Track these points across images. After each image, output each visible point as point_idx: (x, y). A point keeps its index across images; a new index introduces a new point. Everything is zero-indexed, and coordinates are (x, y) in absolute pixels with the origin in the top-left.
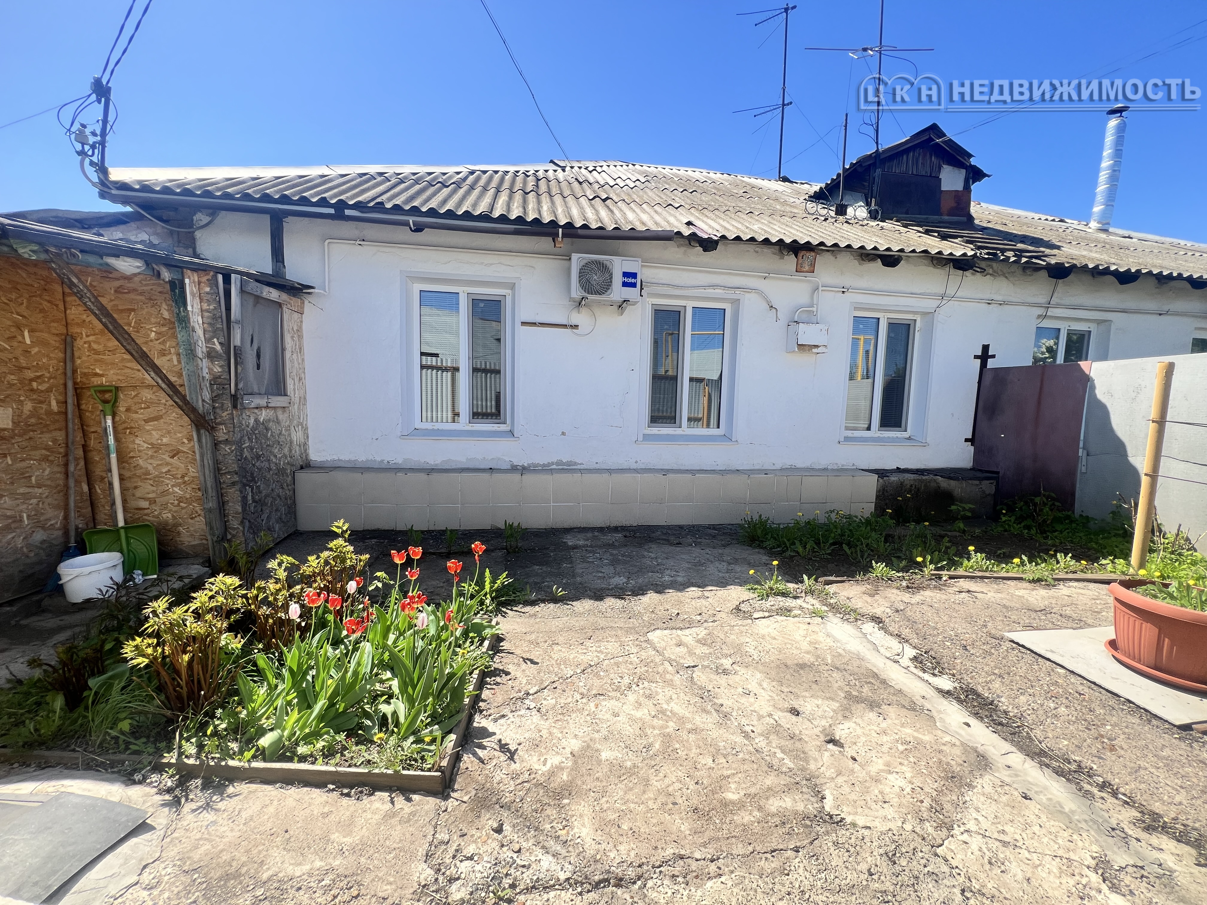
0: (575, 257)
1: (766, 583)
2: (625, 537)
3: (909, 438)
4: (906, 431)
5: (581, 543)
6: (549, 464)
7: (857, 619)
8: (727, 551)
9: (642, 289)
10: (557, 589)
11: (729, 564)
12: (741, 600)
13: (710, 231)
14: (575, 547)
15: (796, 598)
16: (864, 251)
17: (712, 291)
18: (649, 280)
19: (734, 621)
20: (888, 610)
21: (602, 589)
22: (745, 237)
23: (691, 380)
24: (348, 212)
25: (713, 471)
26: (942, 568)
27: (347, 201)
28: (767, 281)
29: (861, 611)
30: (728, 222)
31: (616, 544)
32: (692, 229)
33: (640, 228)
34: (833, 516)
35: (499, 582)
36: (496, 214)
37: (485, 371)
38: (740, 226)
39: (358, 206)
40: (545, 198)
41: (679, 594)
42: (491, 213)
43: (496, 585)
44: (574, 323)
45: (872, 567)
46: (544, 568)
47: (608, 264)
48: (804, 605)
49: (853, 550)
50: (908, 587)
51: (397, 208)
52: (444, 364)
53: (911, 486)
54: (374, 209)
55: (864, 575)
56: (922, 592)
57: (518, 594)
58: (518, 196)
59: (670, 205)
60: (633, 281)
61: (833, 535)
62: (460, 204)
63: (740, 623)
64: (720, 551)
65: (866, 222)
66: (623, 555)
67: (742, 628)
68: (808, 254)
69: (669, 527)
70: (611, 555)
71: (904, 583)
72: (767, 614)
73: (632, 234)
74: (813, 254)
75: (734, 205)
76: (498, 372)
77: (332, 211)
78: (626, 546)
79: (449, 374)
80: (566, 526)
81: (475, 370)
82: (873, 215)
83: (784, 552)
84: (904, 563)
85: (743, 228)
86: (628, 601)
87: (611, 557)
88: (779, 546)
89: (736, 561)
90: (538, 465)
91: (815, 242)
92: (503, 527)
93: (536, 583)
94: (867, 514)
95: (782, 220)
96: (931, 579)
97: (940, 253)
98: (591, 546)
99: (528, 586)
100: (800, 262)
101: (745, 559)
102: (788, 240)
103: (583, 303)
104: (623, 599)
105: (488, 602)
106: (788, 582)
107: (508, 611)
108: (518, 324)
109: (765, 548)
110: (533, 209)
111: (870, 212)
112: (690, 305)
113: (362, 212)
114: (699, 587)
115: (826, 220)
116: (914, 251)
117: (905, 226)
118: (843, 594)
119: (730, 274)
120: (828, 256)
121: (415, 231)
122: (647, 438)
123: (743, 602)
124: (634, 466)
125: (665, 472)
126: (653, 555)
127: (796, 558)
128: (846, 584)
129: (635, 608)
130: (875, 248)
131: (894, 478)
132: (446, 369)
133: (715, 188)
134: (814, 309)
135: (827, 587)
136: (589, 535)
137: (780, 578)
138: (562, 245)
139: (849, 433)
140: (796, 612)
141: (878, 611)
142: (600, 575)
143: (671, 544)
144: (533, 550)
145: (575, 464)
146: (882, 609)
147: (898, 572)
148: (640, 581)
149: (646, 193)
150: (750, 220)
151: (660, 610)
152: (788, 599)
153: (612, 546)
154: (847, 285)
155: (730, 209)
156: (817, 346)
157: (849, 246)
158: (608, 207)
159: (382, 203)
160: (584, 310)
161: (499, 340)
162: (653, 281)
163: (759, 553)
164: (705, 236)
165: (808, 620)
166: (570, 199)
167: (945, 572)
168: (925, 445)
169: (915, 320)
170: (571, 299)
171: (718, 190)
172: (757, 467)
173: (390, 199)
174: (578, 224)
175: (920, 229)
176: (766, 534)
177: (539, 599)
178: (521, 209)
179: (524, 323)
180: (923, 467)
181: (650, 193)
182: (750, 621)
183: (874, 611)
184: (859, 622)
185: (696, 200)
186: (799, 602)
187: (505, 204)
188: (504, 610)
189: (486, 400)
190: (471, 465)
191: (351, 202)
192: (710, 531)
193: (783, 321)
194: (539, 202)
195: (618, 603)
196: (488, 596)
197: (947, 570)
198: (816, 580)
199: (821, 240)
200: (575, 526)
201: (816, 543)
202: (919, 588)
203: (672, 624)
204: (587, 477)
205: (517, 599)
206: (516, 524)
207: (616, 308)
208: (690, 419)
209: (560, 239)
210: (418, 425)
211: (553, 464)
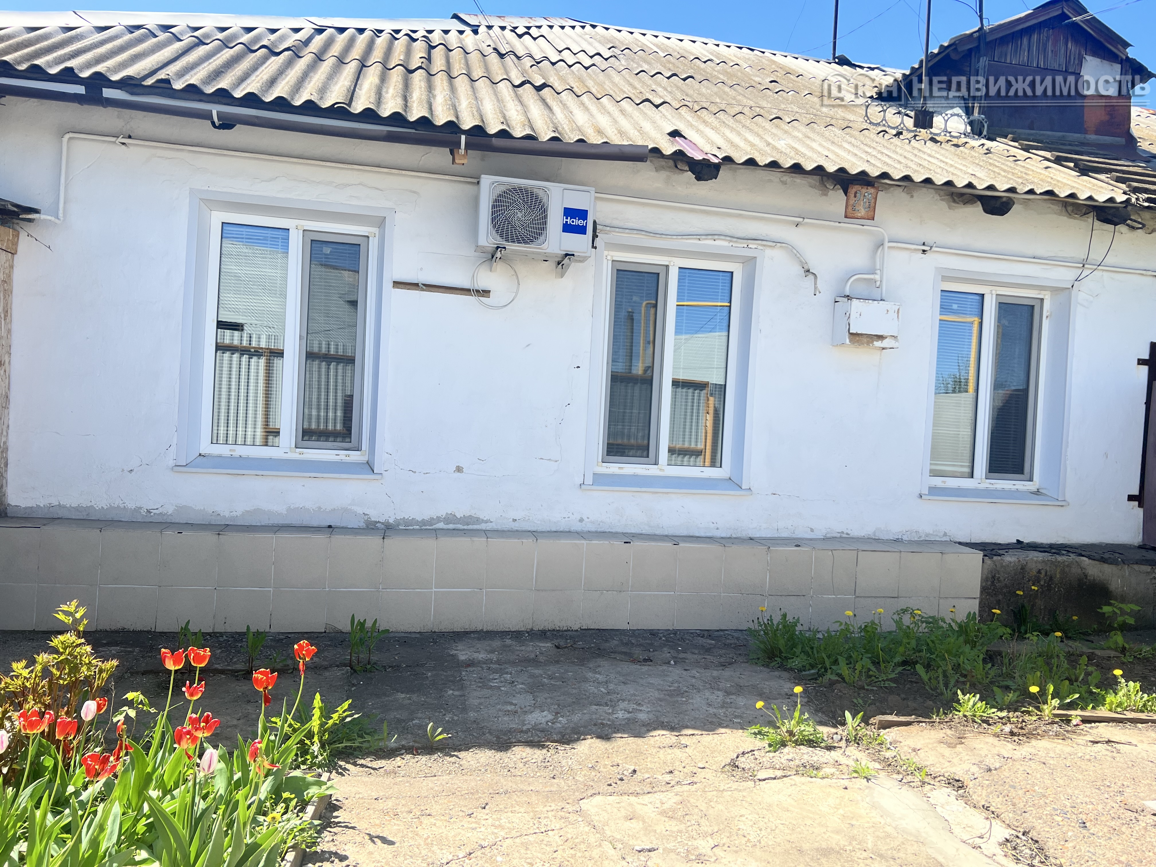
0: (486, 180)
1: (783, 724)
2: (558, 647)
3: (1037, 493)
4: (1031, 480)
5: (481, 656)
6: (431, 521)
7: (924, 783)
8: (727, 673)
9: (595, 236)
10: (434, 729)
11: (728, 693)
12: (741, 751)
13: (707, 148)
14: (470, 664)
15: (829, 748)
16: (953, 190)
17: (710, 242)
18: (608, 222)
19: (725, 782)
20: (975, 769)
21: (510, 731)
22: (763, 160)
23: (676, 383)
24: (108, 93)
25: (710, 539)
26: (1071, 706)
27: (108, 75)
28: (800, 229)
29: (933, 770)
30: (739, 134)
31: (542, 659)
32: (679, 144)
33: (595, 139)
34: (907, 620)
35: (335, 716)
36: (358, 107)
37: (327, 358)
38: (756, 141)
39: (128, 83)
40: (440, 82)
41: (639, 741)
42: (349, 105)
43: (331, 722)
44: (482, 285)
45: (958, 701)
46: (414, 697)
47: (541, 193)
48: (843, 760)
49: (931, 674)
50: (1012, 734)
51: (192, 91)
52: (254, 344)
53: (1039, 572)
54: (152, 90)
55: (946, 714)
56: (1034, 742)
57: (368, 738)
58: (396, 76)
59: (647, 100)
60: (580, 222)
61: (901, 649)
62: (298, 86)
63: (735, 785)
64: (715, 673)
65: (963, 140)
66: (551, 678)
67: (736, 794)
68: (864, 191)
69: (635, 633)
70: (532, 676)
71: (1007, 728)
72: (779, 773)
73: (581, 148)
74: (871, 190)
75: (752, 103)
76: (351, 361)
77: (81, 90)
78: (557, 662)
79: (262, 361)
80: (458, 627)
81: (310, 356)
82: (977, 130)
83: (822, 675)
84: (1011, 696)
85: (761, 145)
86: (552, 751)
87: (530, 680)
88: (812, 667)
89: (739, 689)
90: (413, 522)
91: (874, 172)
92: (347, 628)
93: (399, 721)
94: (961, 617)
95: (827, 133)
96: (1053, 723)
97: (1072, 196)
98: (498, 662)
99: (385, 724)
100: (851, 202)
101: (754, 687)
102: (831, 168)
103: (498, 255)
104: (543, 747)
105: (316, 748)
106: (822, 723)
107: (348, 766)
108: (387, 285)
109: (791, 669)
110: (420, 101)
111: (971, 123)
112: (675, 264)
113: (132, 94)
114: (672, 729)
115: (899, 134)
116: (1031, 192)
117: (1026, 149)
118: (907, 743)
119: (740, 216)
120: (899, 194)
121: (221, 127)
122: (599, 479)
123: (743, 753)
124: (577, 527)
125: (628, 538)
126: (601, 678)
127: (838, 686)
128: (914, 728)
129: (564, 763)
130: (970, 185)
131: (1010, 558)
132: (257, 353)
133: (725, 73)
134: (877, 277)
135: (883, 732)
136: (497, 643)
137: (807, 715)
138: (465, 161)
139: (938, 482)
140: (827, 770)
141: (959, 771)
142: (509, 708)
143: (635, 661)
144: (396, 668)
145: (478, 521)
146: (966, 766)
147: (1001, 710)
148: (576, 718)
149: (609, 77)
150: (774, 130)
151: (605, 766)
152: (818, 751)
153: (534, 662)
154: (929, 241)
155: (746, 110)
156: (881, 337)
157: (928, 181)
158: (543, 101)
159: (167, 81)
160: (499, 266)
161: (354, 304)
162: (616, 223)
163: (780, 677)
164: (698, 157)
165: (846, 783)
166: (482, 85)
167: (1079, 712)
168: (1062, 504)
169: (1042, 300)
170: (478, 248)
171: (730, 76)
172: (785, 535)
173: (181, 74)
174: (493, 128)
175: (1048, 155)
176: (794, 646)
177: (403, 747)
178: (400, 101)
179: (397, 284)
180: (1061, 541)
181: (617, 78)
182: (751, 784)
183: (953, 770)
184: (927, 787)
185: (690, 92)
186: (834, 755)
187: (374, 89)
188: (342, 763)
189: (327, 409)
190: (295, 520)
191: (115, 78)
192: (701, 641)
193: (826, 295)
194: (430, 88)
195: (537, 754)
196: (316, 739)
197: (1082, 709)
198: (865, 721)
199: (886, 169)
200: (473, 628)
201: (873, 663)
202: (1030, 735)
203: (622, 786)
204: (496, 542)
205: (365, 745)
206: (369, 624)
207: (554, 265)
208: (672, 451)
209: (462, 151)
210: (206, 447)
211: (439, 520)
